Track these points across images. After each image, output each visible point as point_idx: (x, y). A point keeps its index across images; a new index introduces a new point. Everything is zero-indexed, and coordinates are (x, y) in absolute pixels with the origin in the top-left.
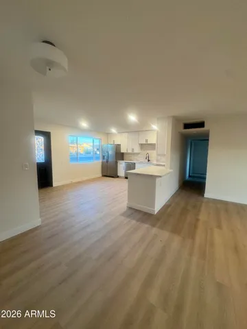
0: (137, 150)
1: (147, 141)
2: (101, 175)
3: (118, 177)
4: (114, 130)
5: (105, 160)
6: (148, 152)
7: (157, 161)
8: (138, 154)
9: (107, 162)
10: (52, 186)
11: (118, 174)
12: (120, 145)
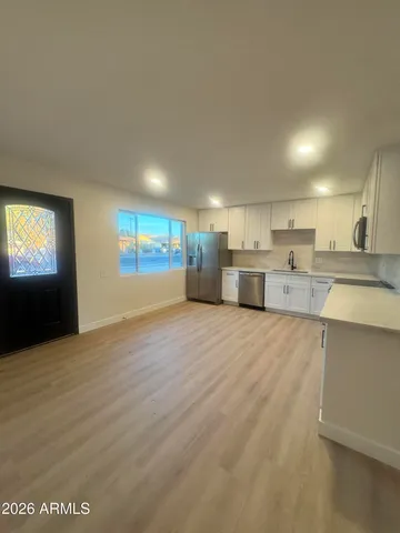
0: (266, 245)
1: (291, 223)
2: (183, 298)
3: (222, 302)
4: (215, 201)
5: (195, 266)
6: (293, 248)
7: (315, 268)
8: (268, 251)
9: (199, 269)
10: (77, 332)
11: (224, 297)
12: (226, 233)
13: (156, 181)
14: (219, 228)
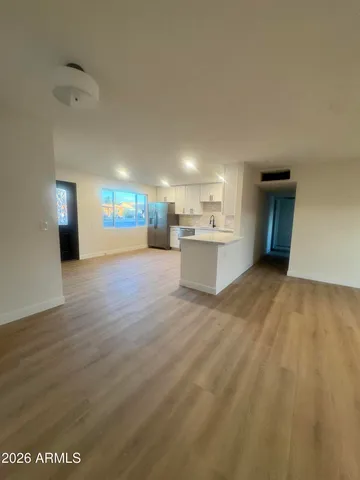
0: (198, 210)
2: (145, 246)
3: (171, 248)
4: (165, 183)
5: (153, 225)
6: (213, 213)
7: (226, 226)
8: (200, 216)
9: (156, 227)
10: (78, 258)
11: (171, 245)
12: (173, 203)
13: (123, 173)
14: (170, 200)
